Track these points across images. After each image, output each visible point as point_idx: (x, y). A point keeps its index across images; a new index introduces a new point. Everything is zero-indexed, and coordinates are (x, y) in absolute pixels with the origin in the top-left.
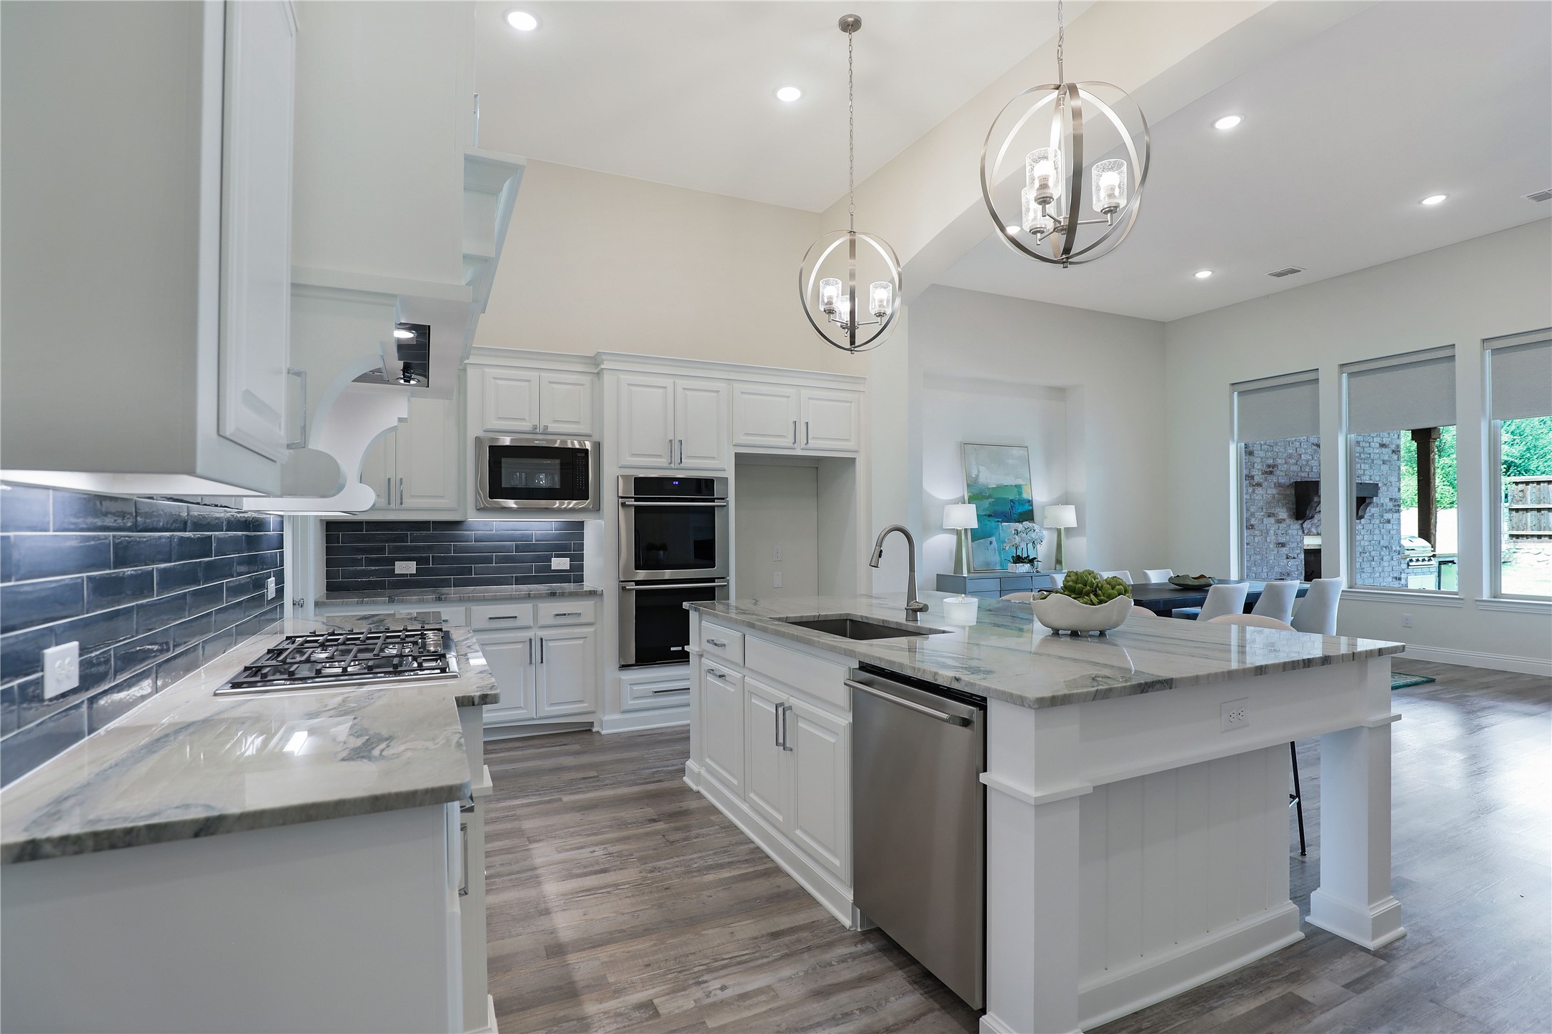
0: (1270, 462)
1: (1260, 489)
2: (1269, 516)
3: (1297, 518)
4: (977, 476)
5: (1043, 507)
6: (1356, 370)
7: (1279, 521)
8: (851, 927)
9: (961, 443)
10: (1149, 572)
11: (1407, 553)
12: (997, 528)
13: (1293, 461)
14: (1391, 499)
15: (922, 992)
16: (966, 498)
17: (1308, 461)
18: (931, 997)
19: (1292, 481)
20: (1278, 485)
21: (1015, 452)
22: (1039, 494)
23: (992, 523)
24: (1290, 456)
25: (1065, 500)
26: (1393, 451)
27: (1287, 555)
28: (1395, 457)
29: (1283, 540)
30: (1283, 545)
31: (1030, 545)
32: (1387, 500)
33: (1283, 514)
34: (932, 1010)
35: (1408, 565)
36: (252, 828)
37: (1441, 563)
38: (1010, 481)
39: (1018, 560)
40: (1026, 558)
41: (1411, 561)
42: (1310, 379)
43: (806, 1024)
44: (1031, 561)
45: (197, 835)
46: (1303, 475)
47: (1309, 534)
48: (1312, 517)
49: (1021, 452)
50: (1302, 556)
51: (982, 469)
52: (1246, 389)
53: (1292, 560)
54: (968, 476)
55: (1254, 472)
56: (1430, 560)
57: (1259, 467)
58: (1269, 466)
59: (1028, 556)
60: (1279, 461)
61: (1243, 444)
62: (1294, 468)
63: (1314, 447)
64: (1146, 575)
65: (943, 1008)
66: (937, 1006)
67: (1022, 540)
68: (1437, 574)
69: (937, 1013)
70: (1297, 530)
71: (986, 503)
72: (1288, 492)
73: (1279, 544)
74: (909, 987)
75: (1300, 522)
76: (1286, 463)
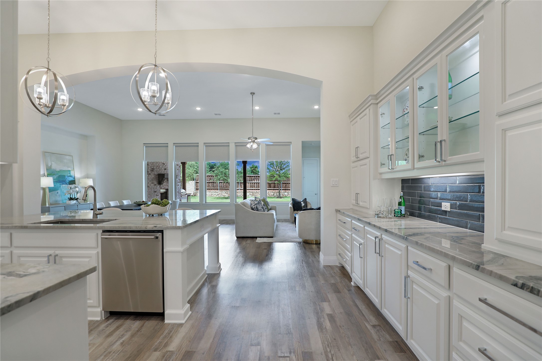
0: (153, 167)
1: (150, 175)
2: (152, 183)
3: (159, 184)
4: (51, 166)
5: (79, 179)
6: (177, 145)
7: (155, 185)
8: (101, 319)
9: (43, 152)
10: (123, 201)
11: (181, 193)
12: (60, 187)
13: (158, 168)
14: (179, 179)
15: (138, 320)
16: (46, 174)
17: (161, 168)
18: (142, 320)
19: (158, 173)
20: (154, 174)
21: (68, 157)
22: (77, 174)
23: (58, 184)
24: (157, 166)
25: (87, 177)
26: (179, 167)
27: (156, 195)
28: (180, 168)
29: (155, 190)
30: (155, 192)
31: (75, 193)
32: (178, 180)
33: (156, 183)
34: (145, 322)
35: (182, 197)
36: (47, 294)
37: (188, 196)
38: (65, 168)
39: (71, 199)
40: (74, 198)
41: (182, 195)
42: (166, 146)
43: (112, 343)
44: (77, 199)
45: (31, 301)
46: (160, 172)
47: (162, 189)
48: (163, 184)
49: (70, 158)
50: (160, 195)
51: (53, 163)
52: (148, 146)
53: (158, 196)
54: (47, 165)
55: (149, 170)
56: (186, 195)
57: (150, 169)
58: (152, 169)
59: (75, 198)
60: (155, 168)
61: (147, 162)
62: (158, 170)
63: (163, 164)
64: (123, 202)
65: (147, 320)
66: (145, 321)
67: (73, 191)
68: (187, 199)
69: (147, 322)
70: (159, 187)
71: (55, 177)
72: (157, 177)
73: (155, 191)
74: (134, 322)
75: (160, 185)
76: (156, 168)
